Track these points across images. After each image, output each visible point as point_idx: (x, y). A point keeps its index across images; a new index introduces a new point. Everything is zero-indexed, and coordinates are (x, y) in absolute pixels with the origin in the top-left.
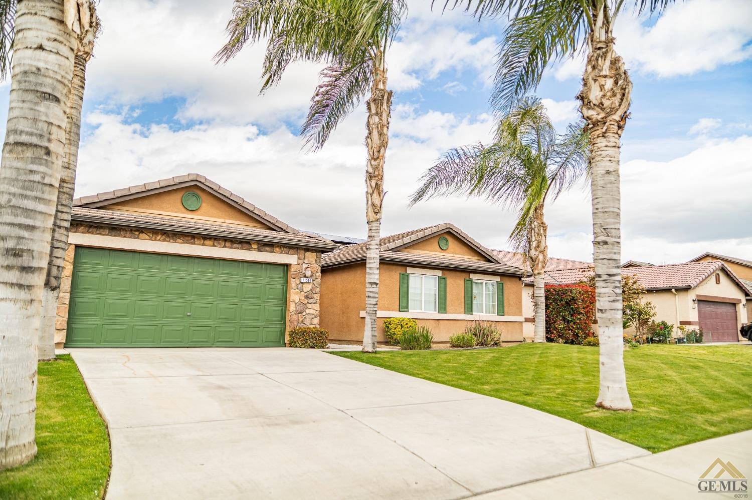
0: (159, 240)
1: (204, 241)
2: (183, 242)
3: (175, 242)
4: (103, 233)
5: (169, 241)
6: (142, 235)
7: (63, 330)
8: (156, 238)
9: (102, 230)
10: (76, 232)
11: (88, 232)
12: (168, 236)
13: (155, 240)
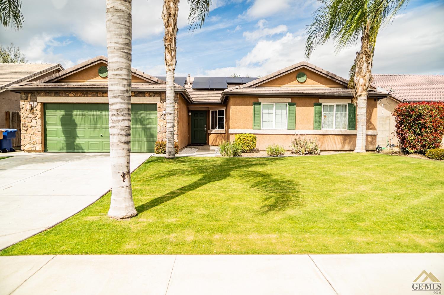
0: (79, 96)
1: (103, 94)
2: (91, 96)
3: (87, 97)
4: (52, 95)
5: (84, 96)
6: (71, 95)
7: (40, 144)
8: (77, 95)
9: (51, 94)
10: (40, 96)
11: (45, 96)
12: (83, 94)
13: (77, 96)
